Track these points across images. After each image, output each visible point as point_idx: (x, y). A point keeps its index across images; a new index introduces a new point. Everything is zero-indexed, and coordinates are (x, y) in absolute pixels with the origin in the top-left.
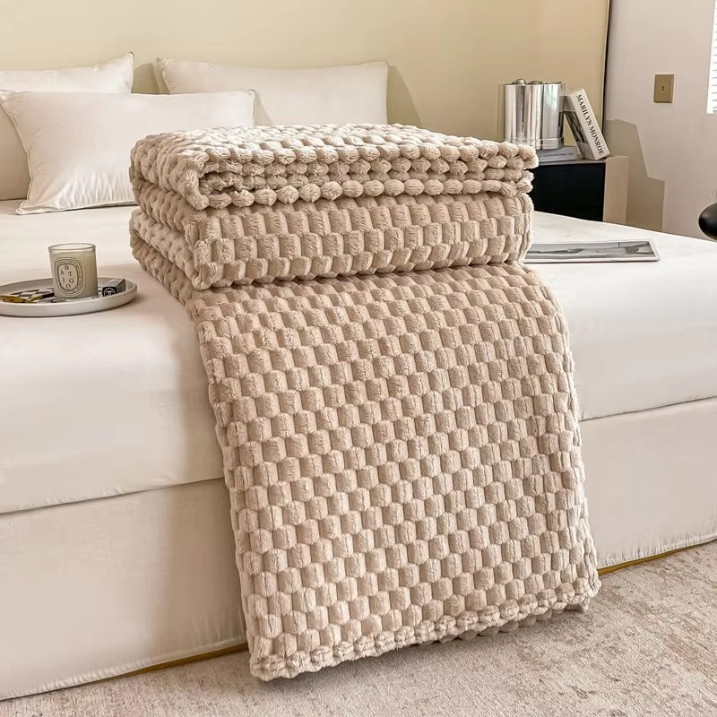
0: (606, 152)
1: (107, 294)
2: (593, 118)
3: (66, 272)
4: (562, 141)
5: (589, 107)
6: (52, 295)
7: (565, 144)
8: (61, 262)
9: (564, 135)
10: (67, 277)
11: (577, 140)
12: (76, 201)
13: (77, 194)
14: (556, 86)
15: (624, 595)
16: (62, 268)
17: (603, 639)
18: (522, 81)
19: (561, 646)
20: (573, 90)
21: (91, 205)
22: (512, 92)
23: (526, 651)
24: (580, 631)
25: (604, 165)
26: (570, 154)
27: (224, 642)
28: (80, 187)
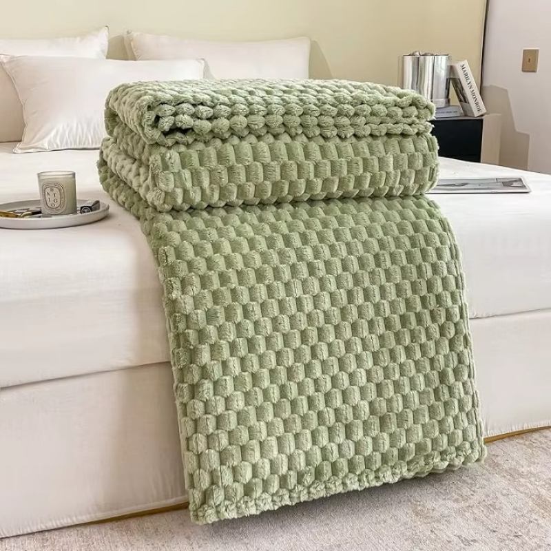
0: (484, 110)
1: (84, 212)
2: (474, 83)
3: (51, 193)
4: (448, 101)
5: (470, 74)
6: (40, 212)
7: (451, 104)
8: (47, 185)
9: (450, 97)
10: (52, 198)
11: (460, 101)
12: (61, 143)
13: (62, 138)
14: (444, 58)
15: (502, 462)
16: (48, 190)
17: (484, 498)
18: (417, 53)
19: (450, 504)
20: (458, 60)
21: (73, 147)
22: (409, 62)
23: (419, 508)
24: (466, 491)
25: (482, 121)
27: (174, 499)
28: (64, 131)
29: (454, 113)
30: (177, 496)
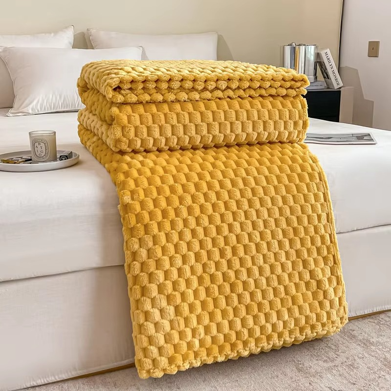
0: (341, 84)
1: (62, 160)
2: (334, 65)
3: (39, 146)
4: (316, 78)
5: (331, 59)
6: (31, 160)
7: (318, 80)
9: (317, 75)
10: (39, 150)
11: (325, 78)
12: (41, 109)
13: (41, 105)
14: (313, 47)
15: (357, 335)
16: (37, 144)
17: (345, 359)
18: (294, 44)
19: (321, 363)
20: (323, 49)
21: (49, 112)
22: (288, 50)
23: (300, 366)
24: (332, 354)
25: (340, 91)
26: (320, 85)
28: (43, 101)
29: (320, 86)
30: (128, 358)
